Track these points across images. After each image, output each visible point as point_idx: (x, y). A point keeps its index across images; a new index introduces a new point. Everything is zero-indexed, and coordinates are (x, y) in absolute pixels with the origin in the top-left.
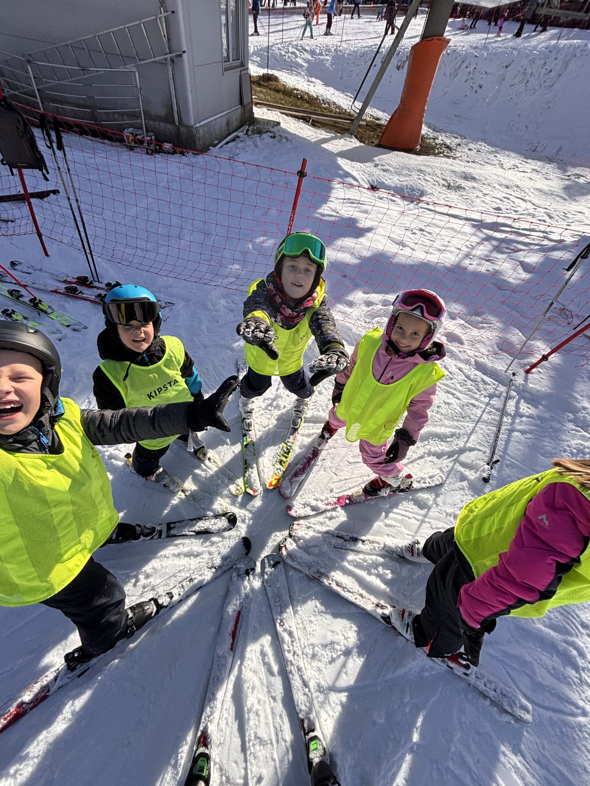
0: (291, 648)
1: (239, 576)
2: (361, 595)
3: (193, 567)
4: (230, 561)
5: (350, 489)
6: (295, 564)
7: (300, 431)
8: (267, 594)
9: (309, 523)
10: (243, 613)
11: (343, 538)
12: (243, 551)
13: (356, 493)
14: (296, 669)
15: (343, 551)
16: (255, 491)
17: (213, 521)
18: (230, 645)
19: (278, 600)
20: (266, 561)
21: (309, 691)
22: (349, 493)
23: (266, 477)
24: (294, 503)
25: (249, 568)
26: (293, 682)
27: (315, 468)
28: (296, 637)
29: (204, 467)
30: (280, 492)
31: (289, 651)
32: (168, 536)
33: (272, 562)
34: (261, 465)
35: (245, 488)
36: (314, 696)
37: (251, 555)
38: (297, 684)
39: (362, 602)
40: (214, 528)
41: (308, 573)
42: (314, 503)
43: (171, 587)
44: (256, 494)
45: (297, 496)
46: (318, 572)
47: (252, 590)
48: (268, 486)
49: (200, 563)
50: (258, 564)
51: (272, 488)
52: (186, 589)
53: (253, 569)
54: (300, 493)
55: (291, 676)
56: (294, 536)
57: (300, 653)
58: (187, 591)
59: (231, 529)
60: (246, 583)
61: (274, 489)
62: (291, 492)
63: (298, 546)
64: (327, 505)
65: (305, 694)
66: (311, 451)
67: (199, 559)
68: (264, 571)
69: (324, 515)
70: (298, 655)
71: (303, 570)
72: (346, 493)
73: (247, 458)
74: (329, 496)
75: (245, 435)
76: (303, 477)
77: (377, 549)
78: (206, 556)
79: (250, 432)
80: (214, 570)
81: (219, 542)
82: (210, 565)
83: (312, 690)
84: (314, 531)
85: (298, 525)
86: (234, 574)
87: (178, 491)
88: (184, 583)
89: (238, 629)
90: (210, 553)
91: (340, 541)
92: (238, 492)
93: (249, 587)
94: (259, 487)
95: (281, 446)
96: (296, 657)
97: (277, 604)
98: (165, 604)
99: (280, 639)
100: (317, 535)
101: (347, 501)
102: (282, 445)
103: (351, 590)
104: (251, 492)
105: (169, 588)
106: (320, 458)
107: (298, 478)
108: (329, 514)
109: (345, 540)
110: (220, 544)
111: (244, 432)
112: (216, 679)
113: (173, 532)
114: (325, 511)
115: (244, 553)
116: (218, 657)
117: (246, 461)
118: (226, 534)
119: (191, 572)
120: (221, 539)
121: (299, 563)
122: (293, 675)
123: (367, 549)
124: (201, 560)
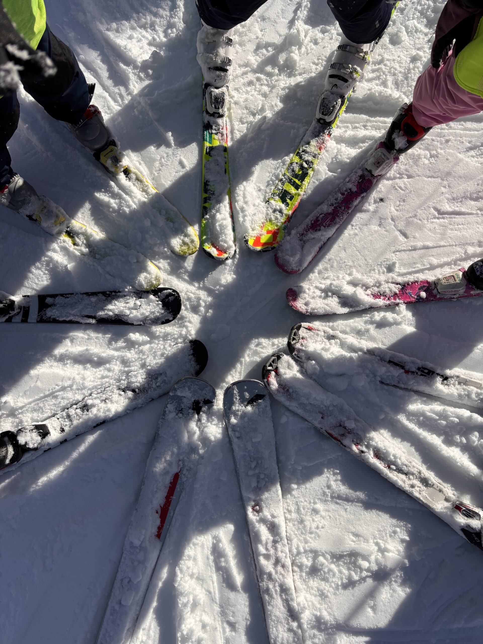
0: (272, 551)
1: (180, 411)
2: (425, 482)
3: (89, 384)
4: (164, 382)
5: (432, 268)
6: (293, 406)
7: (336, 130)
8: (232, 450)
9: (333, 329)
10: (183, 478)
11: (403, 367)
12: (192, 366)
13: (447, 278)
14: (278, 589)
15: (400, 392)
16: (222, 250)
17: (132, 301)
18: (155, 530)
19: (253, 465)
20: (236, 392)
21: (300, 626)
22: (430, 277)
23: (248, 224)
24: (305, 285)
25: (201, 399)
26: (270, 608)
27: (359, 218)
28: (284, 534)
29: (116, 189)
30: (276, 258)
31: (267, 557)
32: (41, 320)
33: (247, 395)
34: (240, 199)
35: (202, 243)
36: (307, 634)
37: (206, 374)
38: (278, 613)
39: (424, 493)
40: (134, 314)
41: (319, 426)
42: (348, 290)
43: (46, 415)
44: (225, 256)
45: (312, 271)
46: (341, 425)
47: (204, 439)
48: (251, 243)
49: (103, 377)
50: (220, 395)
51: (259, 248)
52: (75, 422)
53: (209, 402)
54: (320, 266)
55: (267, 597)
56: (299, 350)
57: (288, 562)
58: (77, 427)
59: (167, 321)
60: (193, 425)
61: (263, 251)
62: (301, 262)
63: (303, 370)
64: (376, 296)
65: (290, 630)
66: (355, 178)
67: (100, 371)
68: (230, 408)
69: (367, 317)
70: (283, 566)
71: (309, 419)
72: (421, 277)
73: (210, 177)
74: (382, 278)
75: (208, 126)
76: (331, 232)
77: (474, 396)
78: (117, 367)
79: (220, 121)
80: (130, 394)
81: (144, 343)
82: (124, 383)
83: (305, 626)
84: (343, 345)
85: (310, 329)
86: (170, 407)
87: (59, 233)
88: (72, 412)
89: (172, 504)
90: (125, 362)
91: (396, 372)
92: (185, 248)
93: (198, 433)
94: (231, 243)
95: (287, 159)
96: (279, 568)
97: (251, 473)
98: (31, 446)
99: (252, 534)
100: (348, 354)
101: (423, 294)
102: (292, 158)
103: (405, 468)
104: (214, 252)
105: (41, 416)
106: (374, 195)
107: (319, 234)
108: (378, 316)
109: (407, 372)
110: (146, 348)
111: (207, 118)
112: (126, 581)
113: (50, 313)
114: (372, 309)
115: (193, 371)
116: (132, 546)
117: (206, 184)
118: (159, 330)
119: (86, 393)
120: (146, 338)
121: (302, 405)
122: (271, 596)
123: (452, 395)
124: (106, 373)
